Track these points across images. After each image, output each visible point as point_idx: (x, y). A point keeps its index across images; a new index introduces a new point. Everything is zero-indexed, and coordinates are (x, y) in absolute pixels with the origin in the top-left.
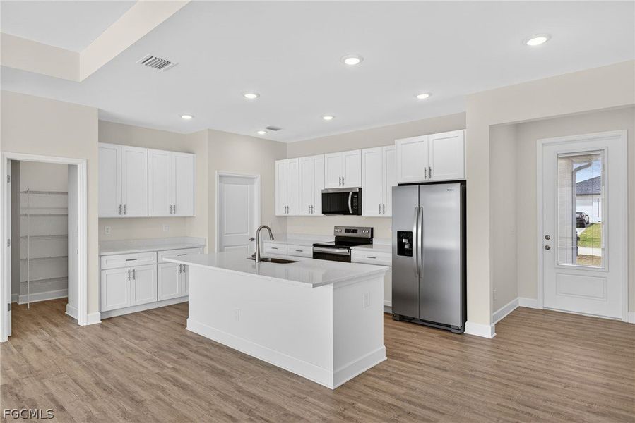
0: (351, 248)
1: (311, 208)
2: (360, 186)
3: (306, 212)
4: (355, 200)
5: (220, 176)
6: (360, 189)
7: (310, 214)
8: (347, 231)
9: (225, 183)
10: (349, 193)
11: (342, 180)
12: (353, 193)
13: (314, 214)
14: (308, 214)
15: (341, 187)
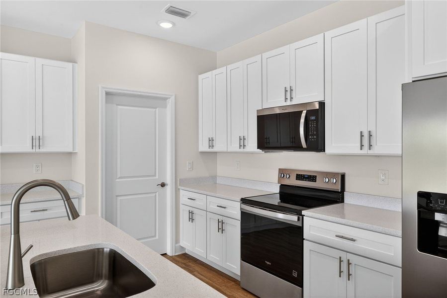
0: (304, 212)
1: (242, 141)
2: (321, 99)
3: (235, 147)
4: (312, 126)
5: (107, 94)
6: (322, 104)
7: (242, 150)
8: (300, 177)
9: (118, 105)
10: (301, 112)
11: (289, 92)
12: (308, 112)
13: (247, 149)
14: (238, 150)
15: (288, 103)
